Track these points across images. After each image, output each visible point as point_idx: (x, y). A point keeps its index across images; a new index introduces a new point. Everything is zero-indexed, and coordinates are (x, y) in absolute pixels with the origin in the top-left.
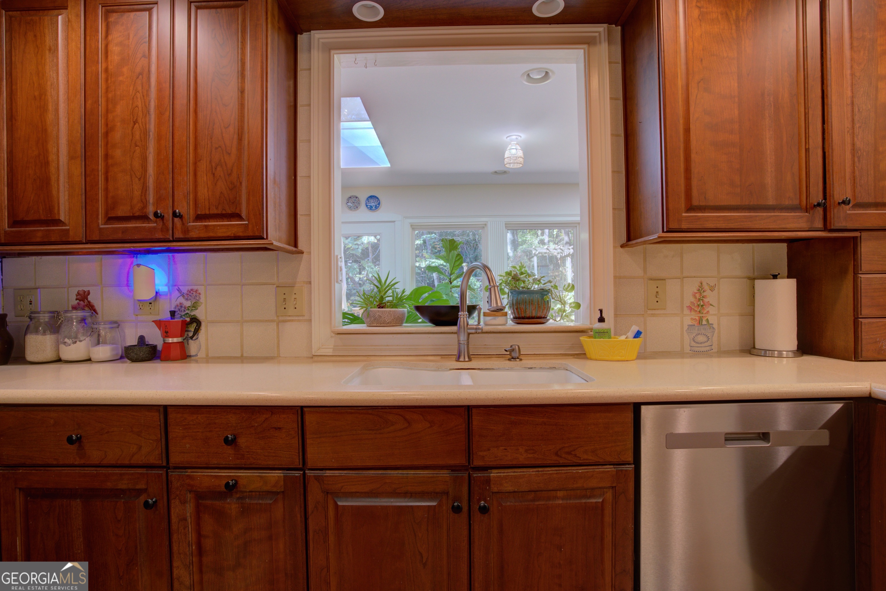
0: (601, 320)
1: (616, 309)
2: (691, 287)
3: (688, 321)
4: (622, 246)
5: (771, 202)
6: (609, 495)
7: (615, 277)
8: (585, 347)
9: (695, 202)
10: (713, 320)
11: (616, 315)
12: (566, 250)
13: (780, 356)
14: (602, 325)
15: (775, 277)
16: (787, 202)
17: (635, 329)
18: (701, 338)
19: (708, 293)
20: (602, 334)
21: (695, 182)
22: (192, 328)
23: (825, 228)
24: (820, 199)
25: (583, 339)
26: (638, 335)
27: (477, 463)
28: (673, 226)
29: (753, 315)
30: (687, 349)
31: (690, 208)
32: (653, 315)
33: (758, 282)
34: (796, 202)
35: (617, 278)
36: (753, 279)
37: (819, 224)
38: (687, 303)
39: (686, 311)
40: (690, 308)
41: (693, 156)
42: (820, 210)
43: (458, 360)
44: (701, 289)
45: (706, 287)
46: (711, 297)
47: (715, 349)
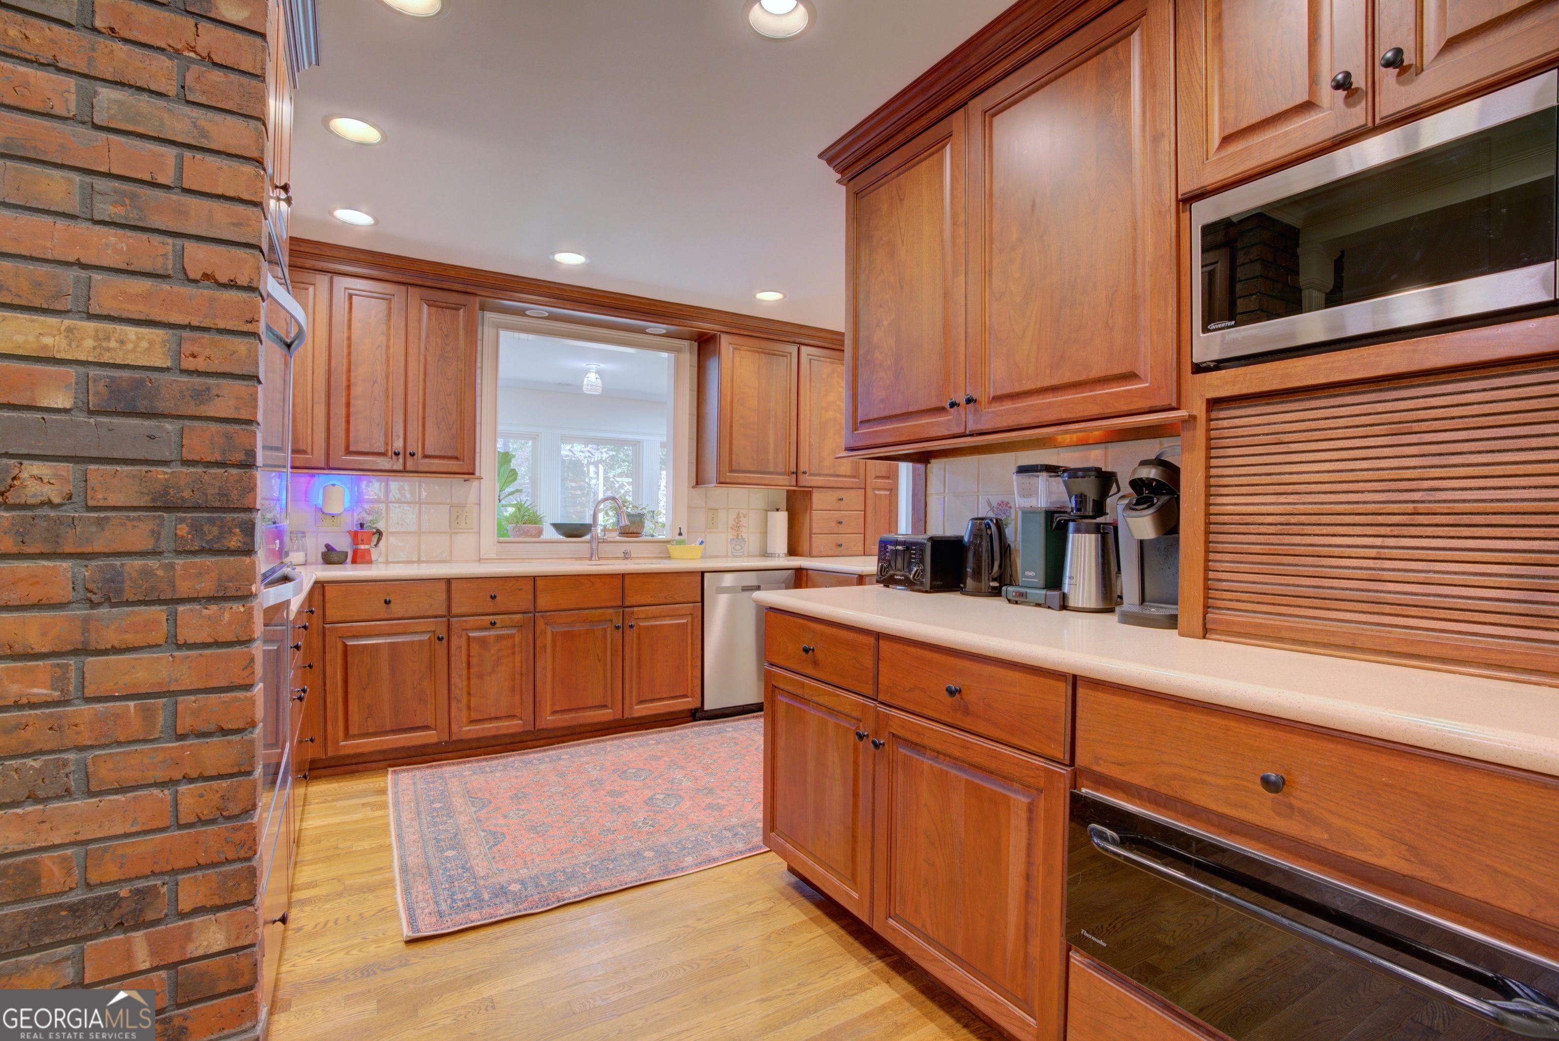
0: (680, 534)
1: (688, 528)
2: (733, 515)
3: (730, 536)
4: (693, 487)
5: (771, 470)
6: (690, 618)
7: (688, 507)
8: (671, 551)
9: (734, 468)
10: (745, 536)
11: (688, 532)
12: (596, 454)
13: (779, 556)
14: (680, 537)
15: (778, 510)
16: (779, 470)
17: (700, 540)
18: (738, 547)
19: (742, 519)
20: (680, 543)
21: (734, 457)
22: (375, 539)
23: (797, 486)
24: (795, 470)
25: (669, 546)
26: (702, 543)
27: (627, 604)
28: (722, 480)
29: (766, 533)
30: (730, 554)
31: (731, 471)
32: (711, 532)
33: (769, 513)
34: (783, 470)
35: (690, 508)
36: (767, 511)
37: (794, 483)
38: (730, 525)
39: (730, 530)
40: (732, 528)
41: (734, 441)
42: (794, 476)
43: (590, 559)
44: (738, 517)
45: (741, 515)
46: (744, 521)
47: (746, 553)
